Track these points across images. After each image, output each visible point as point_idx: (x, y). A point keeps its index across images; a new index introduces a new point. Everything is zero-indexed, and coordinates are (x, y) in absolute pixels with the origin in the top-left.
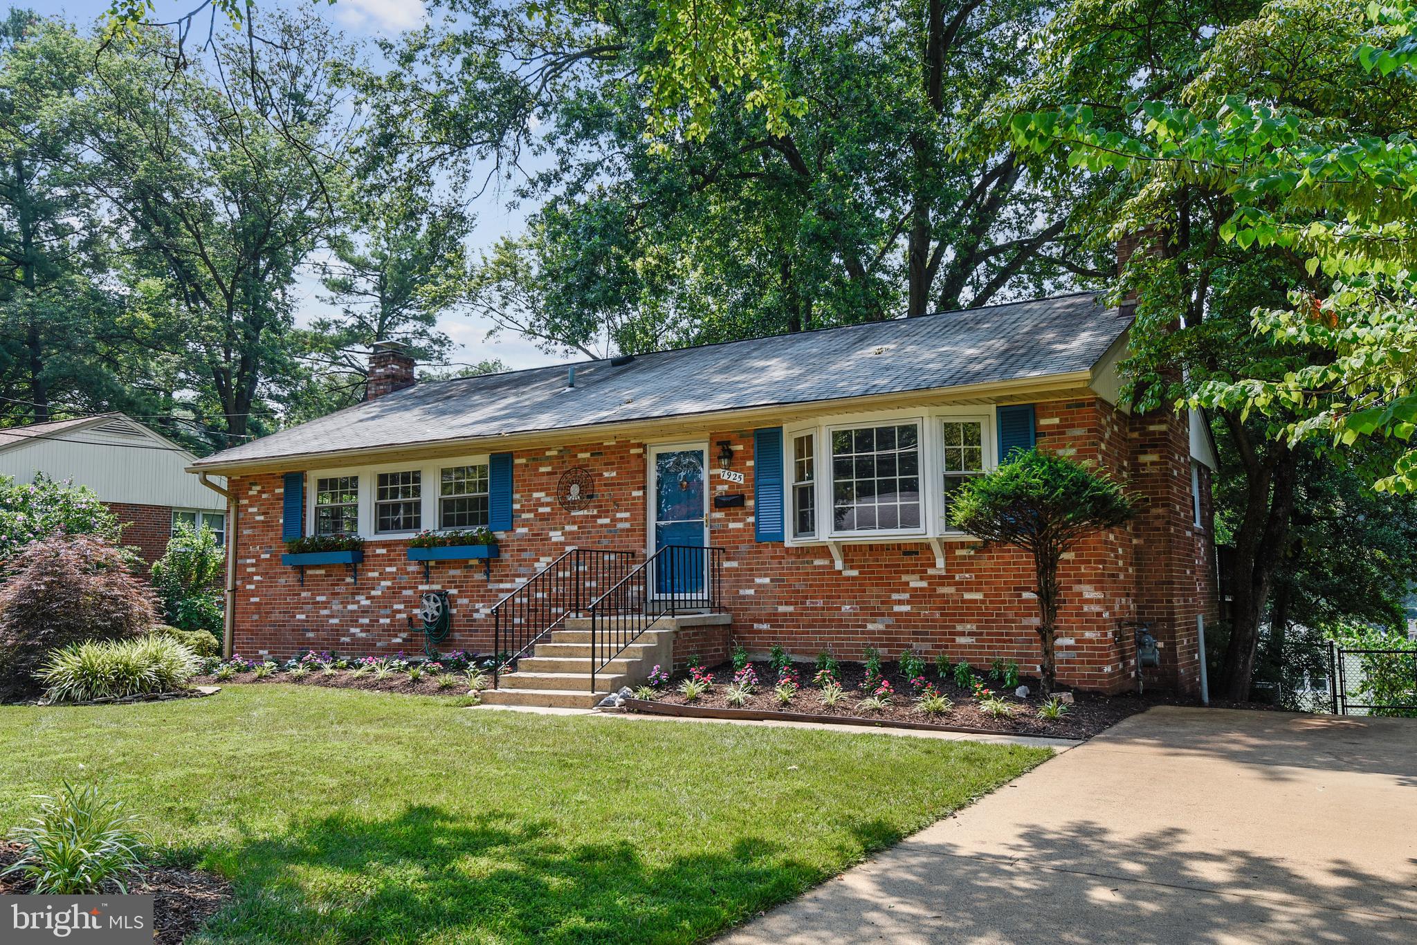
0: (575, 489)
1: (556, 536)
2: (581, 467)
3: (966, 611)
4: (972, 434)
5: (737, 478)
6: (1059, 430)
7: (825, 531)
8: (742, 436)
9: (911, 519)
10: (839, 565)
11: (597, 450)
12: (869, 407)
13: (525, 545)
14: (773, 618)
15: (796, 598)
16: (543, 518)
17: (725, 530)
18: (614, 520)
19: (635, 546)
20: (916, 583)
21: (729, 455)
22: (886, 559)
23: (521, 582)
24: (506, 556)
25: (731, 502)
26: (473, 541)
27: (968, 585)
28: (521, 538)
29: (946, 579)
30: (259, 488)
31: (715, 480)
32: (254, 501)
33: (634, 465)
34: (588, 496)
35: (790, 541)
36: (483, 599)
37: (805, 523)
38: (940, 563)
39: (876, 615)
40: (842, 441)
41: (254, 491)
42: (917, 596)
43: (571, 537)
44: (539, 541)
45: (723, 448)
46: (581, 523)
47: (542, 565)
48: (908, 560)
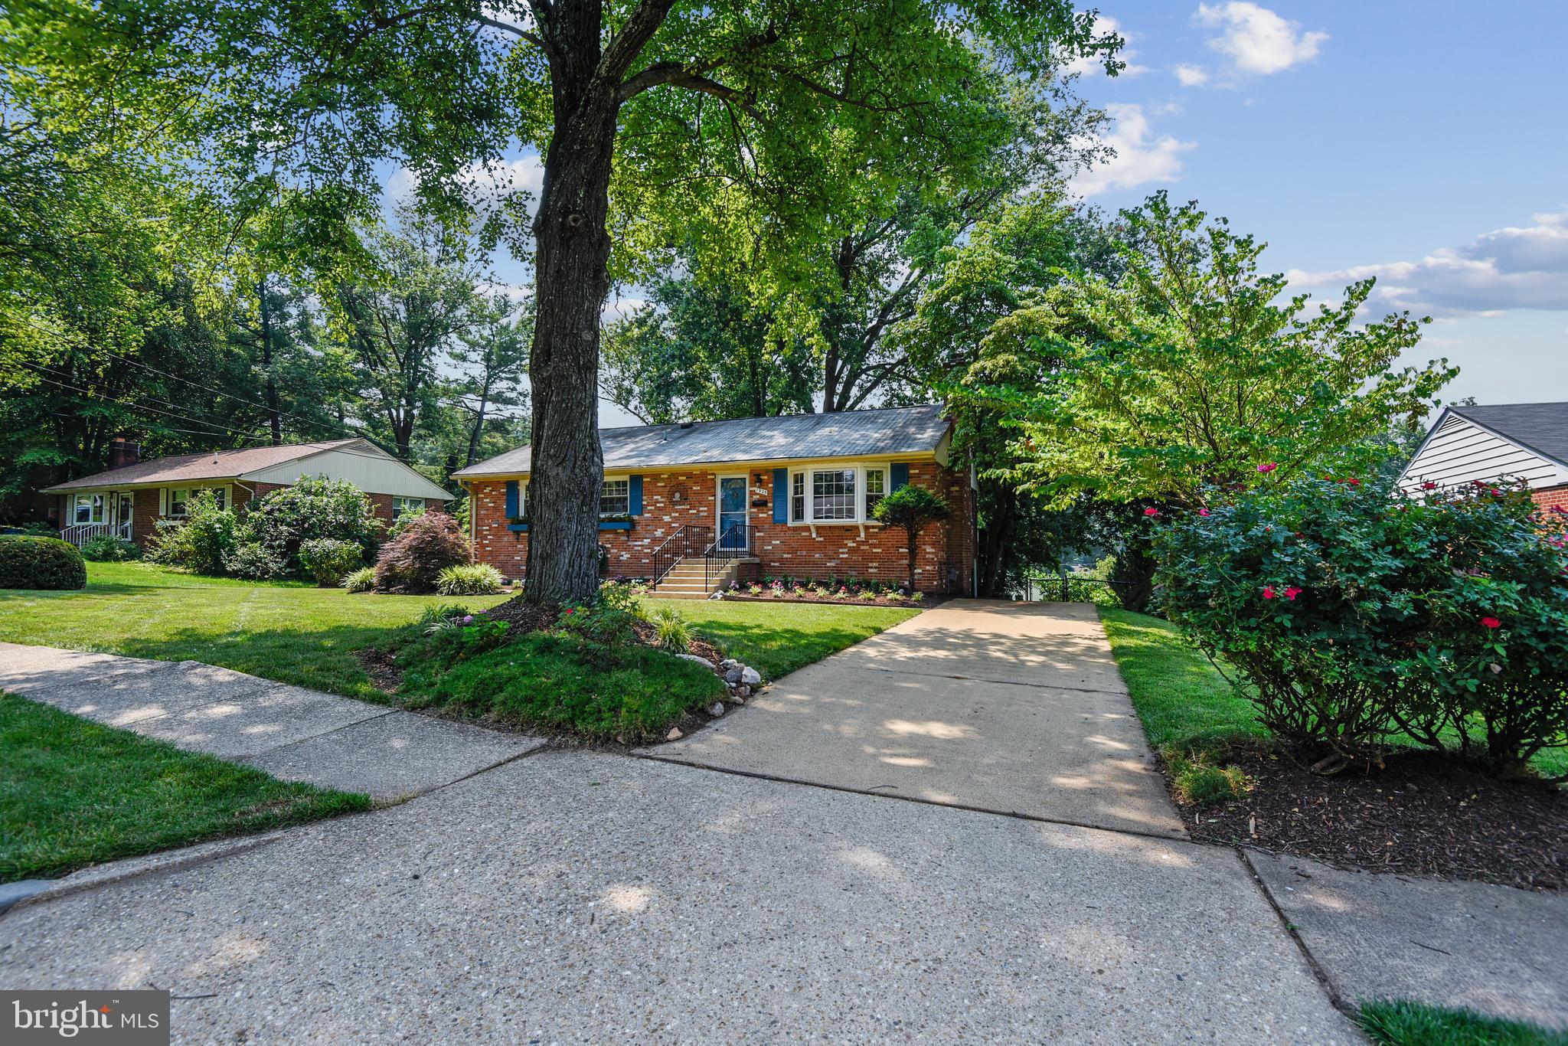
0: (677, 495)
1: (667, 519)
2: (681, 484)
3: (874, 557)
4: (879, 475)
5: (764, 492)
6: (919, 475)
7: (809, 519)
8: (767, 471)
9: (851, 513)
10: (814, 535)
11: (690, 476)
12: (833, 461)
13: (649, 522)
14: (781, 560)
15: (793, 551)
16: (660, 509)
17: (757, 518)
18: (698, 511)
19: (709, 525)
20: (851, 544)
21: (760, 481)
23: (647, 541)
24: (638, 528)
25: (760, 504)
26: (620, 520)
27: (875, 546)
28: (648, 519)
29: (865, 543)
30: (490, 488)
31: (752, 493)
32: (487, 495)
33: (710, 484)
34: (684, 499)
35: (790, 523)
36: (625, 549)
37: (799, 515)
38: (863, 535)
39: (831, 559)
40: (818, 477)
41: (487, 490)
42: (851, 550)
43: (675, 519)
44: (657, 521)
45: (757, 477)
46: (681, 512)
47: (659, 533)
48: (848, 533)
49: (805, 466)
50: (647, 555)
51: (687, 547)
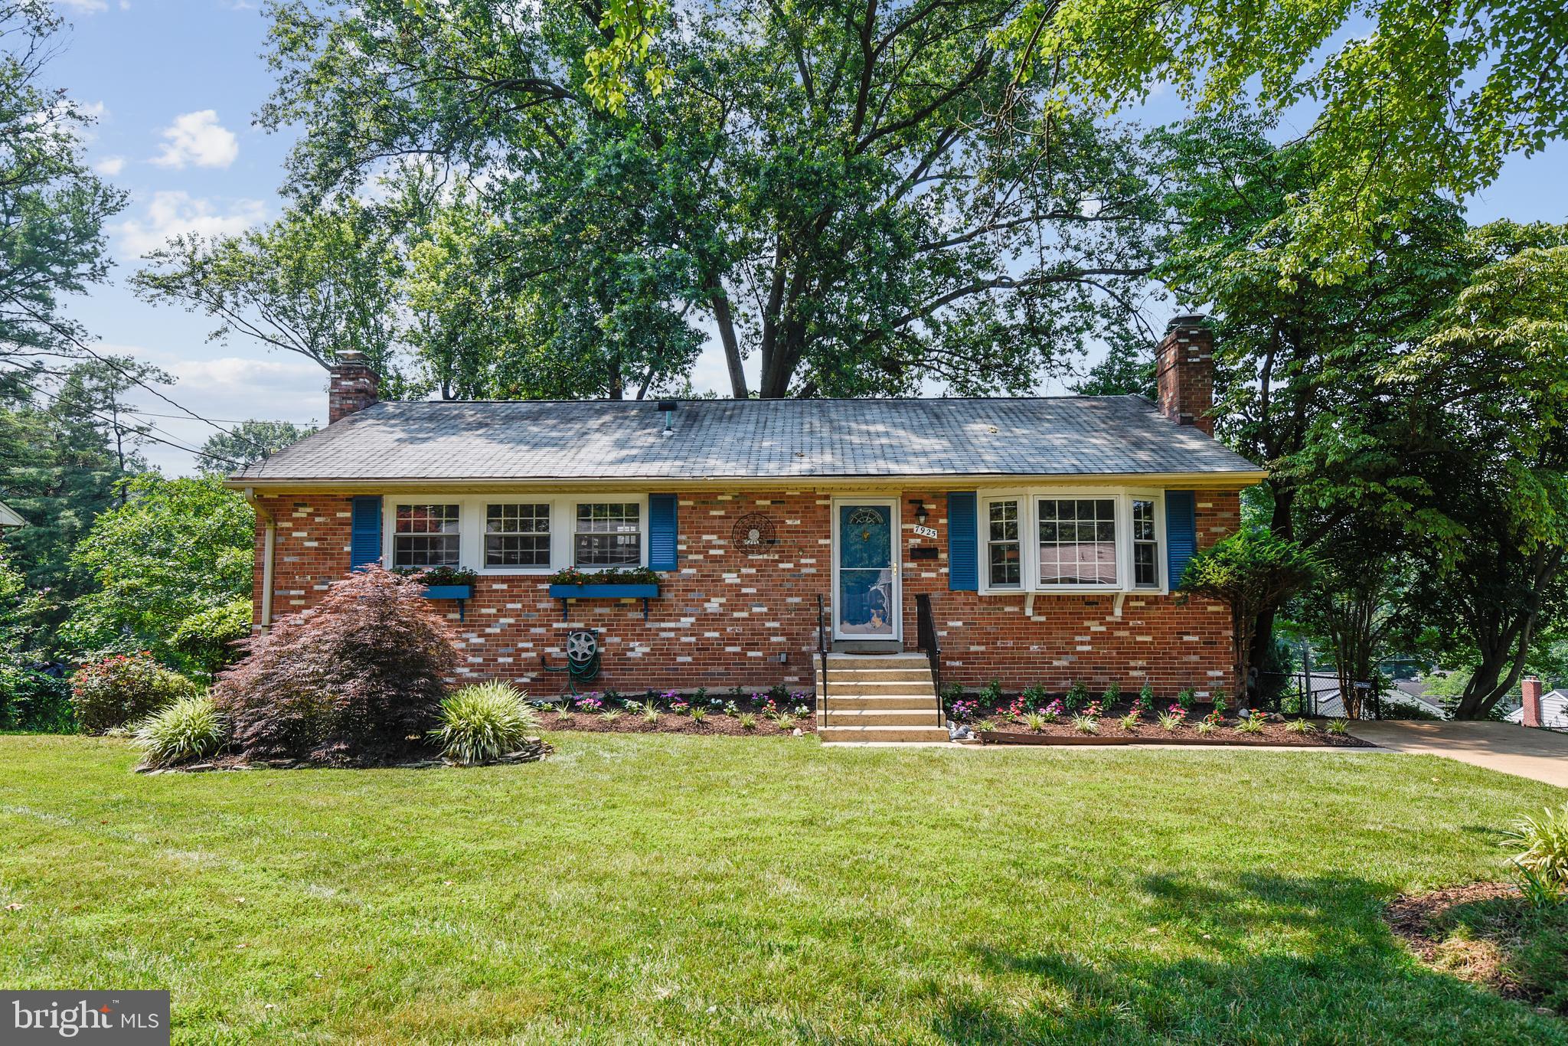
0: (754, 536)
1: (730, 578)
2: (761, 513)
3: (1139, 650)
4: (1149, 510)
5: (931, 533)
6: (1212, 513)
7: (1030, 583)
8: (935, 495)
10: (1029, 612)
11: (779, 497)
13: (692, 585)
14: (965, 657)
15: (988, 639)
16: (715, 559)
17: (918, 579)
18: (798, 565)
19: (821, 590)
20: (1096, 627)
21: (922, 511)
22: (1070, 607)
23: (687, 622)
24: (669, 596)
25: (923, 554)
26: (627, 579)
27: (1140, 631)
28: (688, 579)
29: (1122, 625)
30: (310, 510)
31: (907, 534)
32: (299, 525)
33: (820, 513)
34: (769, 541)
35: (984, 588)
36: (639, 637)
37: (1001, 575)
38: (1118, 612)
39: (1061, 654)
40: (1046, 508)
41: (302, 513)
42: (1097, 638)
43: (749, 580)
44: (709, 582)
45: (916, 504)
46: (761, 567)
47: (714, 605)
48: (1089, 609)
49: (1018, 490)
50: (687, 649)
51: (774, 632)
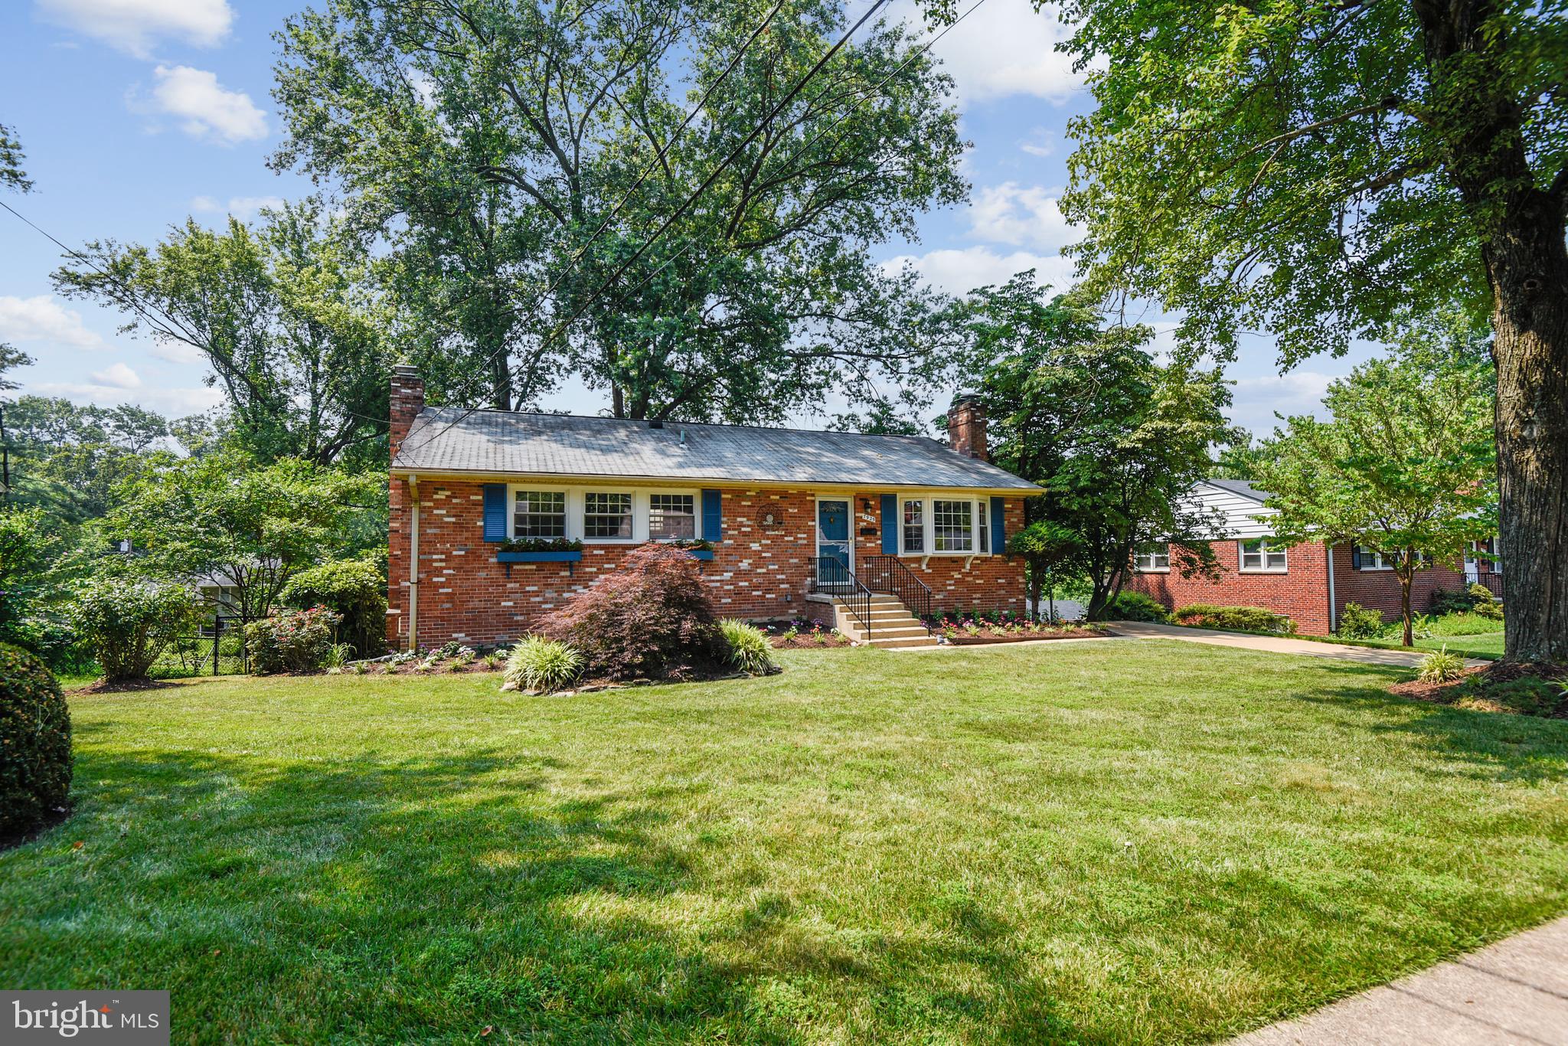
0: (770, 519)
1: (755, 547)
2: (773, 504)
3: (977, 588)
4: (985, 508)
5: (872, 519)
6: (1012, 509)
7: (929, 550)
8: (874, 496)
9: (968, 546)
10: (924, 567)
11: (784, 495)
13: (731, 551)
15: (903, 584)
16: (745, 534)
17: (865, 547)
18: (796, 538)
19: (808, 554)
20: (957, 576)
21: (866, 506)
22: (944, 564)
23: (727, 575)
24: (716, 558)
25: (868, 532)
27: (977, 577)
28: (728, 547)
29: (969, 574)
30: (448, 493)
31: (857, 520)
32: (439, 504)
33: (809, 505)
34: (778, 523)
35: (901, 553)
37: (914, 546)
38: (968, 566)
39: (939, 591)
40: (940, 506)
42: (957, 582)
43: (766, 548)
44: (741, 549)
45: (864, 502)
46: (774, 539)
47: (745, 565)
48: (954, 565)
49: (922, 494)
50: (728, 594)
51: (782, 582)
